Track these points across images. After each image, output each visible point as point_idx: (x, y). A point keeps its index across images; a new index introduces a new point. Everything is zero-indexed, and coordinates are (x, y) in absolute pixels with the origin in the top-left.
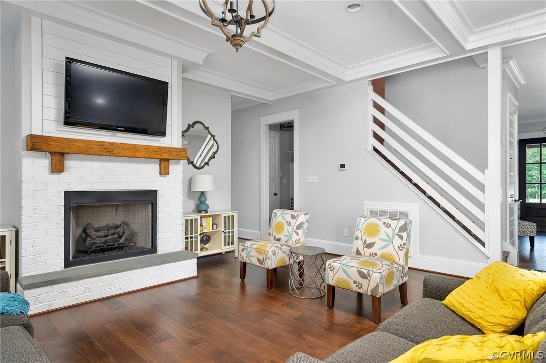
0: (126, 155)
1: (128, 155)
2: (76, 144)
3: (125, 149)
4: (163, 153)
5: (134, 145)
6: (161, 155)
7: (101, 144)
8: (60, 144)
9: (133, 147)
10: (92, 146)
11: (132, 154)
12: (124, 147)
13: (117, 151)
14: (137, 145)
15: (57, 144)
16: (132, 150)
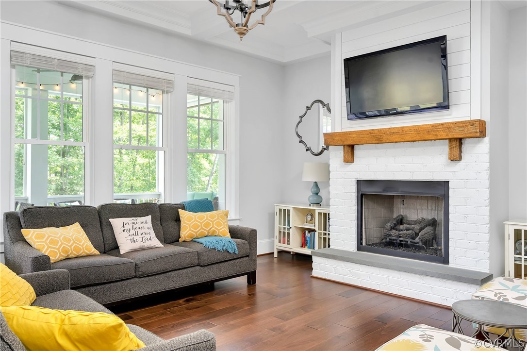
0: (394, 141)
1: (396, 140)
2: (351, 136)
3: (392, 134)
4: (438, 131)
5: (402, 128)
6: (436, 135)
7: (370, 133)
8: (341, 138)
9: (401, 130)
10: (363, 136)
11: (400, 139)
12: (392, 131)
13: (385, 137)
14: (406, 127)
15: (339, 138)
16: (401, 133)
